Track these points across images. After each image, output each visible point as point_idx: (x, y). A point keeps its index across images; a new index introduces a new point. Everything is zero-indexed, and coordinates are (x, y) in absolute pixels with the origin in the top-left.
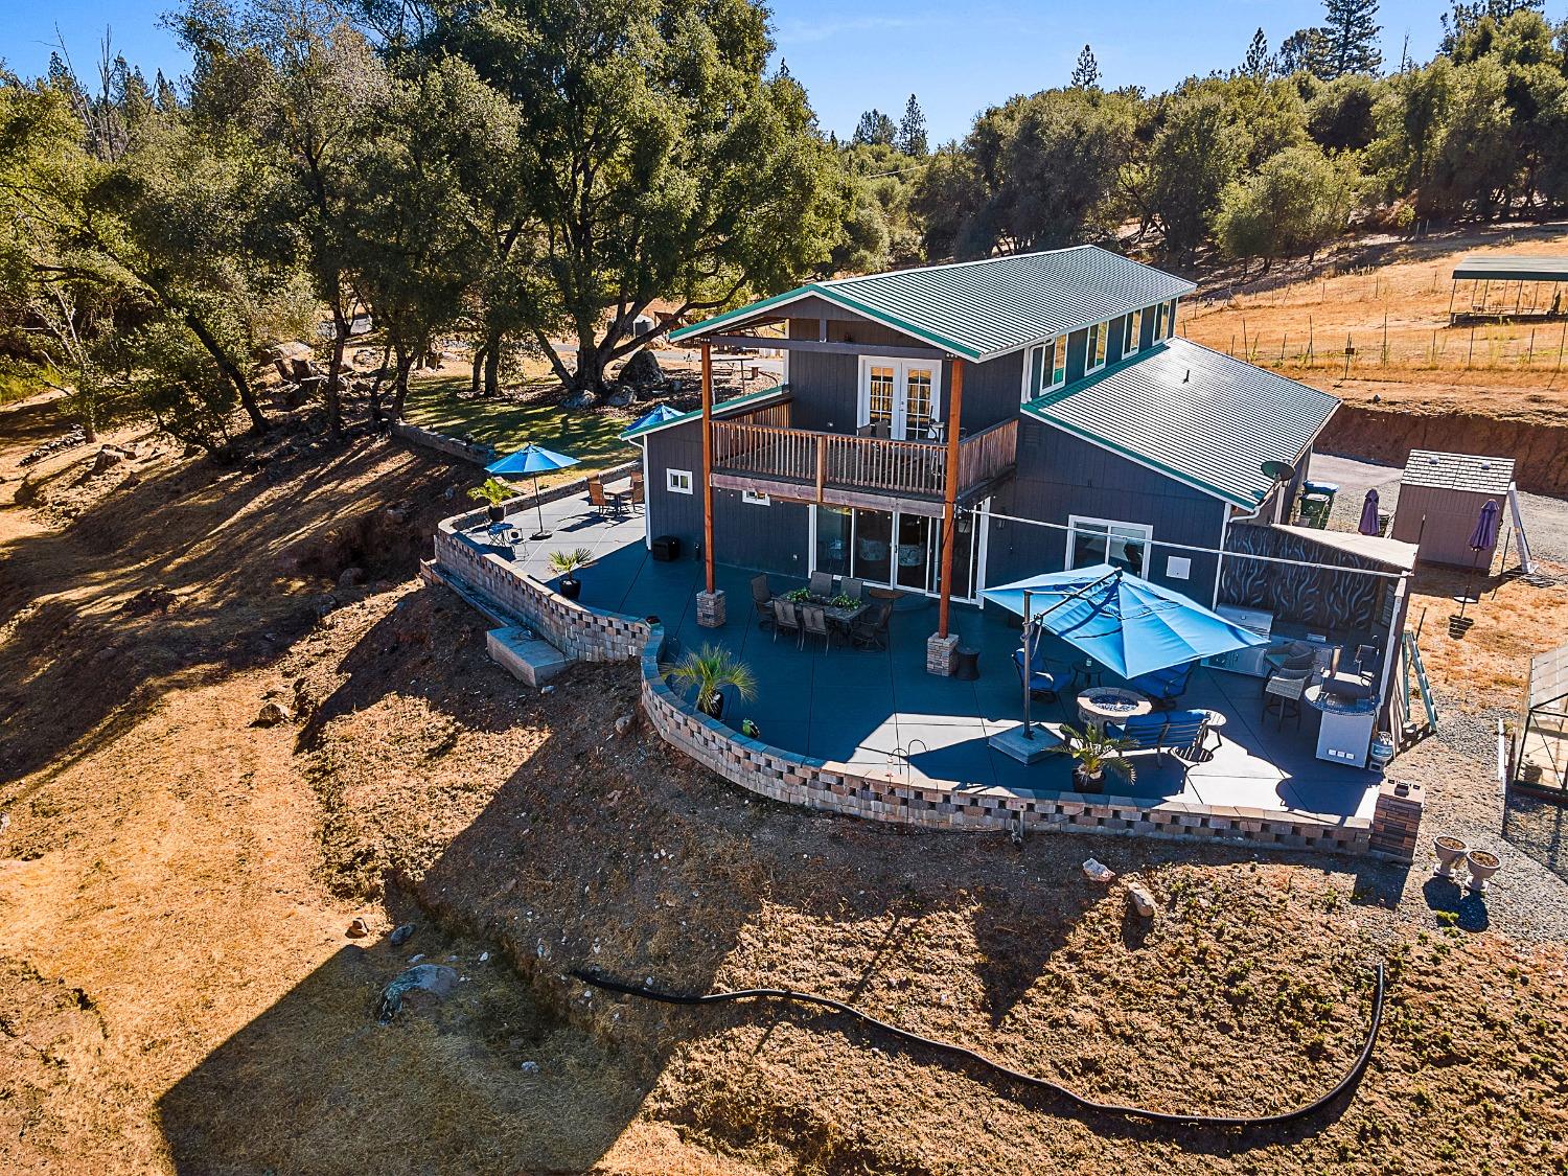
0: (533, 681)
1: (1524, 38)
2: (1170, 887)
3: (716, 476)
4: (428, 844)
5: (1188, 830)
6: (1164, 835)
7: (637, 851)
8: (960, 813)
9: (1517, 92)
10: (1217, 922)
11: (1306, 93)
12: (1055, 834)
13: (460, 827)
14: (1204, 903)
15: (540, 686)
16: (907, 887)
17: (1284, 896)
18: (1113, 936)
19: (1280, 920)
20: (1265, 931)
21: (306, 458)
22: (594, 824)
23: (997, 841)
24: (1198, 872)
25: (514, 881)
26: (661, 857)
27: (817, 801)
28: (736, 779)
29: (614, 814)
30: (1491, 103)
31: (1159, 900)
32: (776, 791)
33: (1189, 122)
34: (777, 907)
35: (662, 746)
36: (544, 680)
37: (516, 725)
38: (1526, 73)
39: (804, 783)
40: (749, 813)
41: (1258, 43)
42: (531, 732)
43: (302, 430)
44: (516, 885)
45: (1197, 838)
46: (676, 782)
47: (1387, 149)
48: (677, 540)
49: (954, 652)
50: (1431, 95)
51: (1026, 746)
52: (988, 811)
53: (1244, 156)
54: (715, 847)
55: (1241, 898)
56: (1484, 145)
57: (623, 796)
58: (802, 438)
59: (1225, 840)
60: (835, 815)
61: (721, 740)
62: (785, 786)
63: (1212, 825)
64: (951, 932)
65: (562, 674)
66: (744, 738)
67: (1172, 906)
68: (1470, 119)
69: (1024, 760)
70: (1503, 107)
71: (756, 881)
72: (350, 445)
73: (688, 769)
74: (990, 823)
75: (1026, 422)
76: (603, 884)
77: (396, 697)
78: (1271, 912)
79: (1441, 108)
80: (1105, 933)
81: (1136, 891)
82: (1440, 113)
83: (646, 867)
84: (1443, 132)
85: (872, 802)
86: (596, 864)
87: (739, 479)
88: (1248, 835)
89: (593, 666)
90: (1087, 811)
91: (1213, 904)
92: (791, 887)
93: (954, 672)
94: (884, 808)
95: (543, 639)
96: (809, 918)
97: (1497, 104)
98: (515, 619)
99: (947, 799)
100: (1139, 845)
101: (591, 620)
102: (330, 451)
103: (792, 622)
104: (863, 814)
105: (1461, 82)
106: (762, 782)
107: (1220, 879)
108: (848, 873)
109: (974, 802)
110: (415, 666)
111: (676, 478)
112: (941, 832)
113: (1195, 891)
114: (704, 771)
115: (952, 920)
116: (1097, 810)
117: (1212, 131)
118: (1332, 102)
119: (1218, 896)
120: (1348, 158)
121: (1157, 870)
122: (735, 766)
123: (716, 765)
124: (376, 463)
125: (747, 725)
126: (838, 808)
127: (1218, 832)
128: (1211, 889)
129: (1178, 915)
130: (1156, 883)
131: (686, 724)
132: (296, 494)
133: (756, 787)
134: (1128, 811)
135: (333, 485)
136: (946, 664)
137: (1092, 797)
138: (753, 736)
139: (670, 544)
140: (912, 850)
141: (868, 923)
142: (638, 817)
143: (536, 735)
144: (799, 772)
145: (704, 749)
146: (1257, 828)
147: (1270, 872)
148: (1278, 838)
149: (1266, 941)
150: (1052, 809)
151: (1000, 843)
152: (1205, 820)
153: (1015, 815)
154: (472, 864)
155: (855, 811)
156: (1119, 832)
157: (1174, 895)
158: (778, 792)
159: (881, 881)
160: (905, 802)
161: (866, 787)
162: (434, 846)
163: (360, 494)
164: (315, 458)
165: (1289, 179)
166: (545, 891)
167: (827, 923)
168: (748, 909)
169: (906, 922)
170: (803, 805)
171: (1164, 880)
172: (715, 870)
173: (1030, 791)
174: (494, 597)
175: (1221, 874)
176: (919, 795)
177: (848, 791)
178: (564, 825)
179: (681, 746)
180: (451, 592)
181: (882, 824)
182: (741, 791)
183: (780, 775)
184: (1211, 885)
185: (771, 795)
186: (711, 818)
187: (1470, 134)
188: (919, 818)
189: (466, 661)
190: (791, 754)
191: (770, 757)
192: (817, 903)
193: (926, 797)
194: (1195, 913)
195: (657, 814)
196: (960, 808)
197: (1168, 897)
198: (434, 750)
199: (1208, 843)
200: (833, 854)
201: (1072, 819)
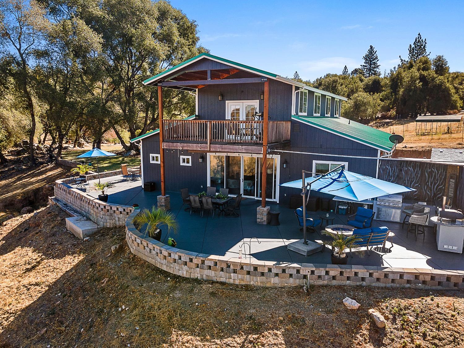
0: (82, 237)
1: (423, 64)
2: (391, 311)
3: (165, 144)
4: (8, 313)
5: (393, 281)
6: (381, 285)
7: (111, 309)
8: (277, 278)
9: (422, 78)
10: (422, 329)
11: (361, 81)
12: (326, 286)
13: (27, 303)
14: (411, 319)
15: (84, 238)
16: (251, 317)
17: (454, 313)
18: (365, 340)
19: (455, 326)
20: (449, 333)
21: (19, 171)
22: (92, 296)
23: (296, 291)
24: (404, 303)
25: (46, 329)
26: (122, 310)
27: (204, 276)
28: (164, 268)
29: (103, 290)
30: (415, 81)
31: (387, 318)
32: (183, 272)
33: (329, 84)
34: (180, 332)
35: (132, 256)
36: (86, 235)
37: (69, 254)
38: (425, 73)
39: (198, 267)
40: (169, 284)
41: (345, 70)
42: (74, 257)
43: (20, 162)
44: (46, 331)
45: (398, 285)
46: (135, 272)
47: (386, 95)
48: (154, 183)
49: (269, 213)
50: (398, 79)
51: (305, 247)
52: (291, 275)
53: (346, 94)
54: (150, 301)
55: (431, 315)
56: (415, 93)
57: (108, 281)
58: (201, 124)
59: (413, 286)
60: (213, 282)
61: (157, 248)
62: (188, 269)
63: (405, 277)
64: (276, 341)
65: (95, 233)
66: (169, 247)
67: (394, 320)
68: (410, 86)
69: (305, 254)
70: (419, 83)
71: (170, 318)
72: (39, 166)
73: (142, 266)
74: (292, 282)
75: (294, 123)
76: (90, 327)
77: (20, 248)
78: (449, 322)
79: (401, 83)
80: (361, 338)
81: (374, 314)
82: (401, 85)
83: (114, 316)
84: (402, 90)
85: (232, 274)
86: (89, 317)
87: (175, 144)
88: (424, 282)
89: (109, 229)
90: (341, 273)
91: (417, 319)
92: (188, 321)
93: (269, 222)
94: (238, 277)
95: (91, 220)
96: (197, 338)
97: (417, 82)
98: (80, 214)
99: (270, 270)
100: (370, 290)
101: (109, 208)
102: (29, 169)
103: (198, 205)
104: (227, 281)
105: (406, 76)
106: (177, 268)
107: (417, 305)
108: (219, 312)
109: (284, 271)
110: (33, 235)
111: (153, 157)
112: (267, 288)
113: (405, 312)
114: (149, 266)
115: (276, 335)
116: (346, 272)
117: (336, 87)
118: (369, 82)
119: (418, 314)
120: (376, 95)
121: (382, 302)
122: (164, 262)
123: (155, 263)
124: (47, 172)
125: (170, 240)
126: (215, 279)
127: (408, 282)
128: (413, 311)
129: (399, 326)
130: (383, 309)
131: (142, 244)
132: (11, 182)
133: (174, 271)
134: (363, 272)
135: (28, 179)
136: (265, 218)
137: (343, 266)
138: (173, 246)
139: (151, 184)
140: (253, 298)
141: (229, 339)
142: (115, 291)
143: (77, 258)
144: (195, 261)
145: (149, 255)
146: (428, 278)
147: (442, 301)
148: (440, 283)
149: (451, 339)
150: (323, 273)
151: (298, 292)
152: (402, 275)
153: (305, 277)
154: (26, 322)
155: (223, 280)
156: (358, 284)
157: (394, 315)
158: (185, 272)
159: (236, 315)
160: (249, 273)
161: (229, 267)
162: (10, 314)
163: (37, 182)
164: (23, 171)
165: (360, 101)
166: (60, 333)
167: (207, 340)
168: (164, 334)
169: (251, 337)
170: (197, 278)
171: (387, 307)
172: (149, 314)
173: (312, 264)
174: (74, 206)
175: (416, 303)
176: (256, 269)
177: (220, 269)
178: (77, 297)
179: (140, 255)
180: (58, 206)
181: (237, 286)
182: (166, 274)
183: (186, 263)
184: (413, 309)
185: (181, 275)
186: (150, 288)
187: (410, 90)
188: (256, 281)
189: (56, 231)
190: (191, 252)
191: (180, 254)
192: (202, 329)
193: (260, 270)
194: (407, 325)
195: (124, 288)
196: (277, 275)
197: (391, 317)
198: (28, 269)
199: (404, 288)
200: (213, 302)
201: (334, 278)
